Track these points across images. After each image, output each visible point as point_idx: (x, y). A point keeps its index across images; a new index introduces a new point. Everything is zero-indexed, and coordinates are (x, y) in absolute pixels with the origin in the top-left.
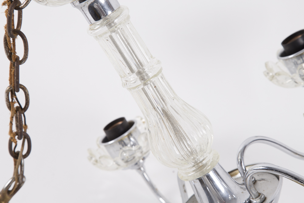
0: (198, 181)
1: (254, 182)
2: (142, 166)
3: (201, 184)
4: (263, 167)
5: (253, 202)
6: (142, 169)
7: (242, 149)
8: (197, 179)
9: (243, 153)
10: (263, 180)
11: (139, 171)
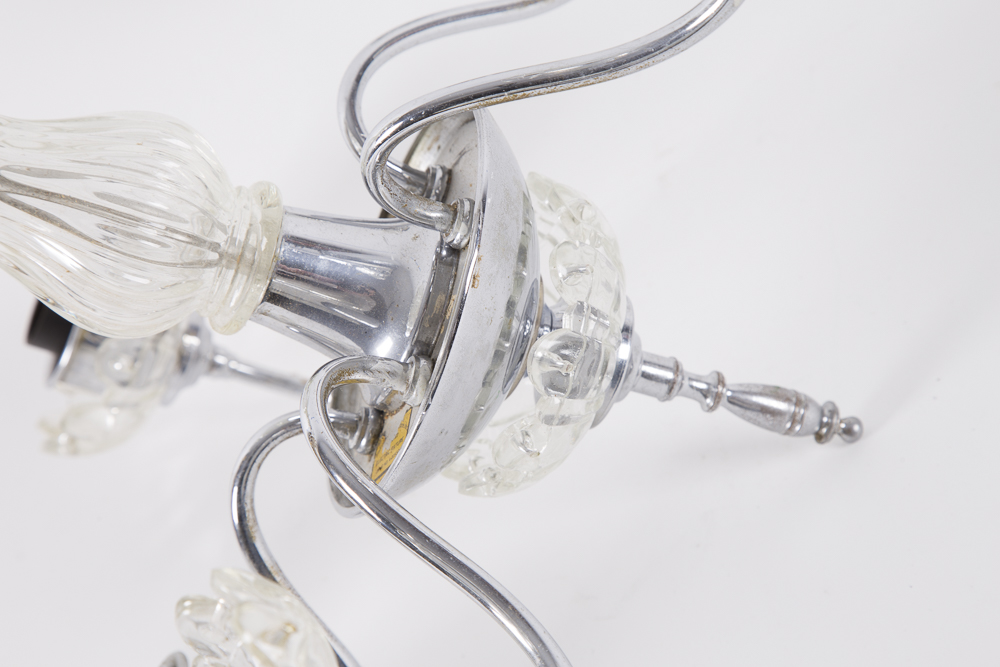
0: (269, 304)
1: (446, 178)
2: (216, 353)
3: (282, 306)
4: (395, 123)
5: (455, 242)
6: (220, 360)
7: (346, 117)
8: (263, 301)
9: (358, 126)
10: (462, 154)
11: (216, 372)
